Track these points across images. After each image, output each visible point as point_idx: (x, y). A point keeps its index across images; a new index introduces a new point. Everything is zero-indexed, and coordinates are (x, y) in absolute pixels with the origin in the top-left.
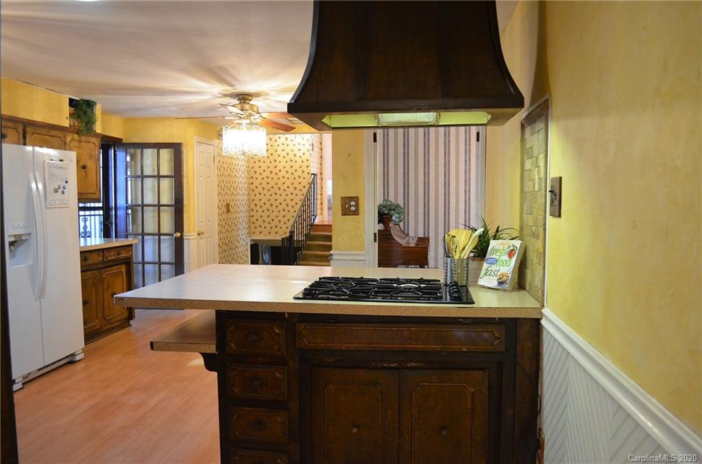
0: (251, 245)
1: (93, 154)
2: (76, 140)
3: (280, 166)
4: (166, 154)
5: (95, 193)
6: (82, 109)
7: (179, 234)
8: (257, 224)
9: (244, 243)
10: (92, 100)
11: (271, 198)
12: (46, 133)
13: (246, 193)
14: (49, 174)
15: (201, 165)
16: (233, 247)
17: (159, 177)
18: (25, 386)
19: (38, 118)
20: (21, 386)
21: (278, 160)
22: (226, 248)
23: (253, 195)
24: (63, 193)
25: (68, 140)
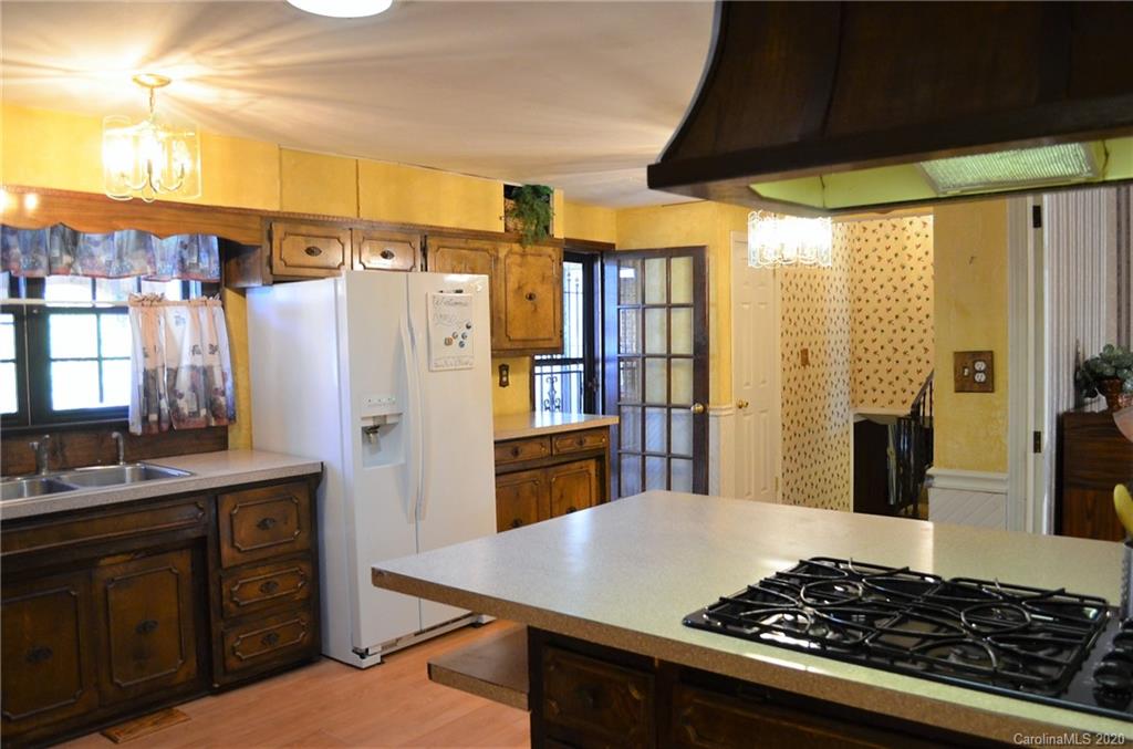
0: (855, 424)
1: (548, 273)
2: (516, 253)
3: (912, 277)
4: (681, 267)
5: (550, 339)
6: (527, 201)
7: (701, 407)
8: (868, 385)
9: (840, 421)
10: (543, 184)
11: (894, 336)
12: (462, 245)
13: (846, 328)
14: (435, 315)
15: (746, 283)
16: (815, 427)
17: (669, 306)
18: (385, 660)
19: (449, 221)
20: (379, 661)
21: (909, 264)
22: (800, 430)
23: (860, 332)
24: (462, 345)
25: (502, 253)
